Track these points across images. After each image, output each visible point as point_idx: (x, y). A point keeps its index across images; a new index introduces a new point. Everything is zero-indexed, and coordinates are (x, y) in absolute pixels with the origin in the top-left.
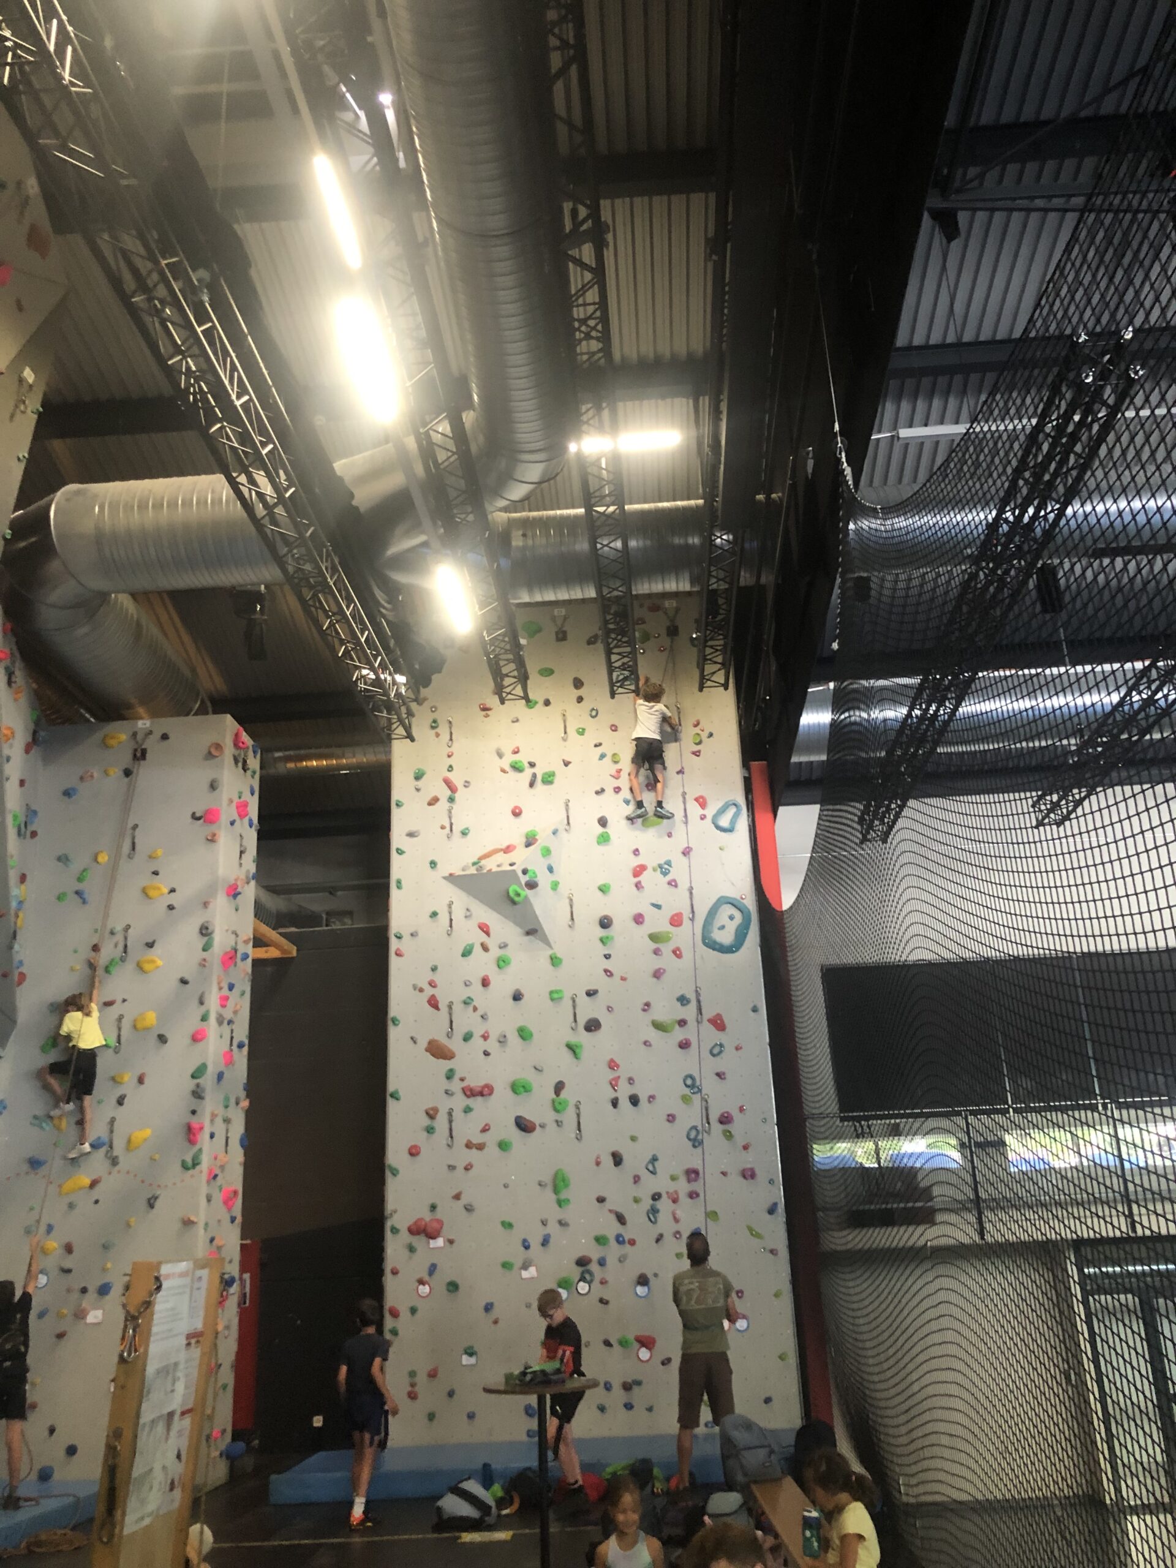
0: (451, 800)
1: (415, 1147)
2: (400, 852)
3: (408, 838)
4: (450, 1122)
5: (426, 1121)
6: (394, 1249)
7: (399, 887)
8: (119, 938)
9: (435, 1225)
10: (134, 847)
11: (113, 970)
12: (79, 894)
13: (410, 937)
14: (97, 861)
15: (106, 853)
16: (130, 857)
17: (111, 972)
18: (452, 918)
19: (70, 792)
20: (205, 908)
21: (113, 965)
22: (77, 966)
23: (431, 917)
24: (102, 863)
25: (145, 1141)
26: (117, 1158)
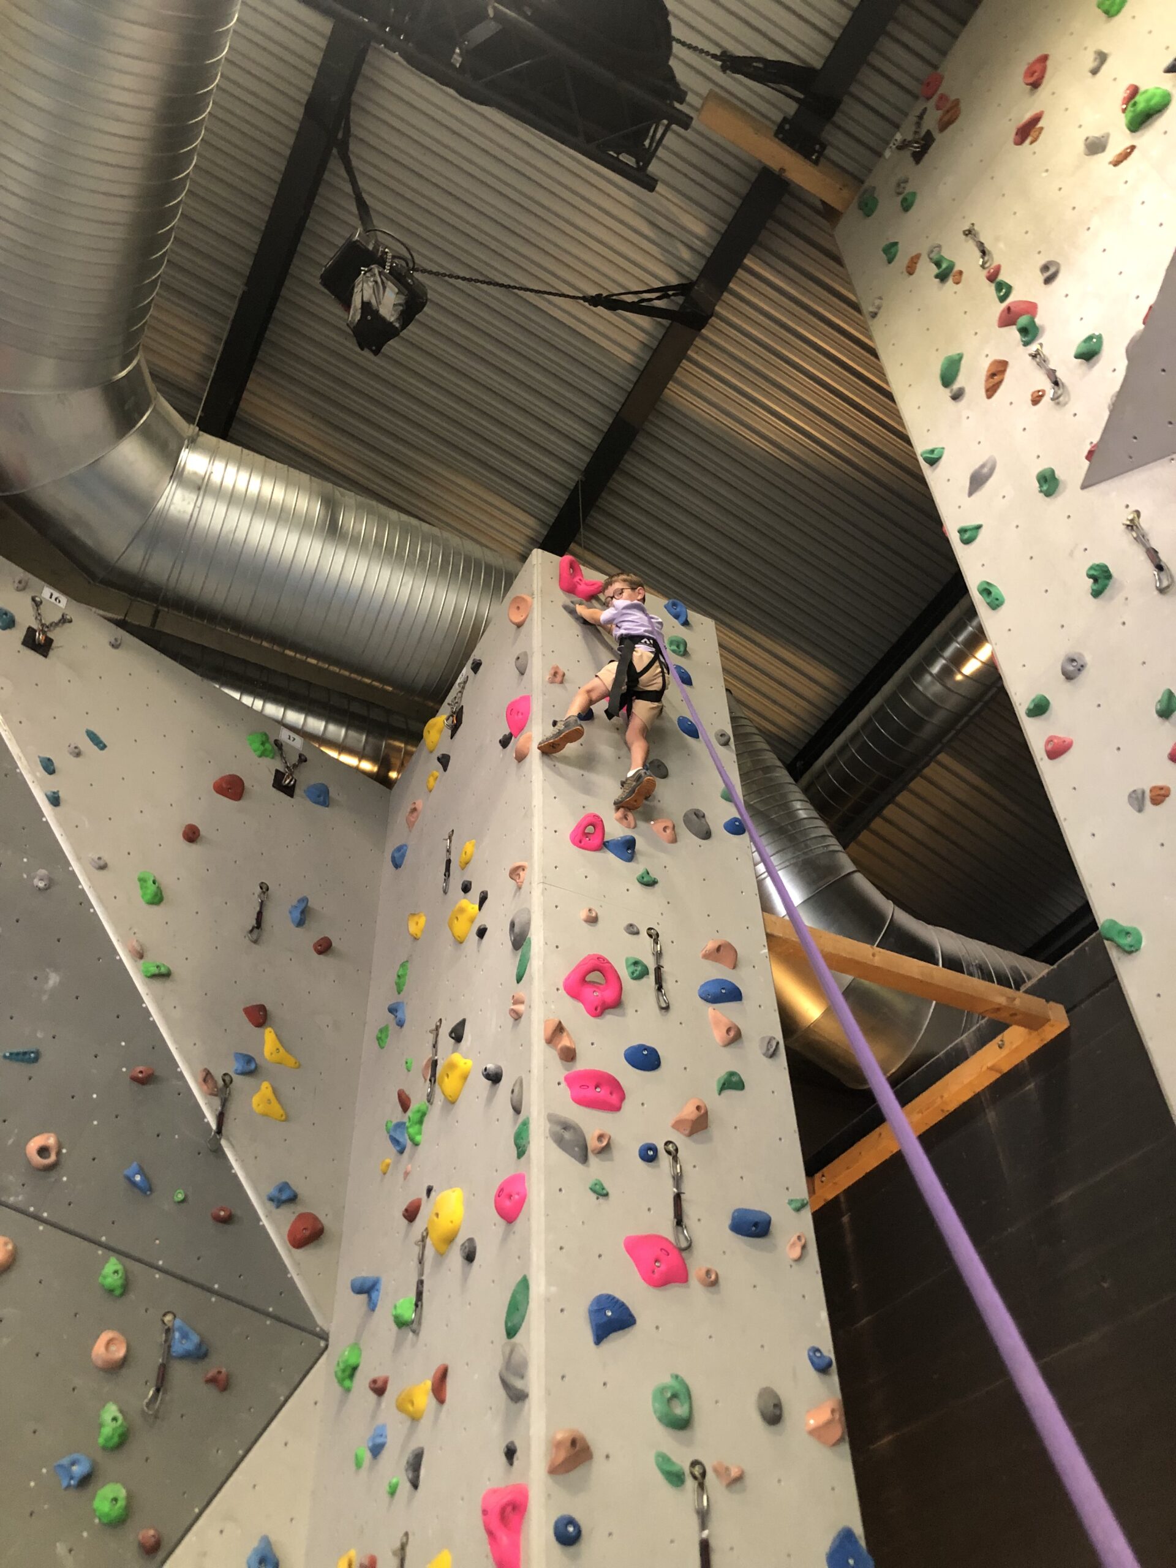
0: (1029, 333)
2: (969, 535)
3: (978, 495)
7: (996, 604)
10: (448, 869)
11: (420, 1133)
12: (392, 1010)
13: (1068, 685)
14: (412, 935)
15: (422, 914)
16: (445, 892)
17: (418, 1138)
18: (1155, 544)
19: (396, 855)
20: (519, 888)
21: (420, 1122)
22: (388, 1161)
23: (1096, 594)
24: (419, 935)
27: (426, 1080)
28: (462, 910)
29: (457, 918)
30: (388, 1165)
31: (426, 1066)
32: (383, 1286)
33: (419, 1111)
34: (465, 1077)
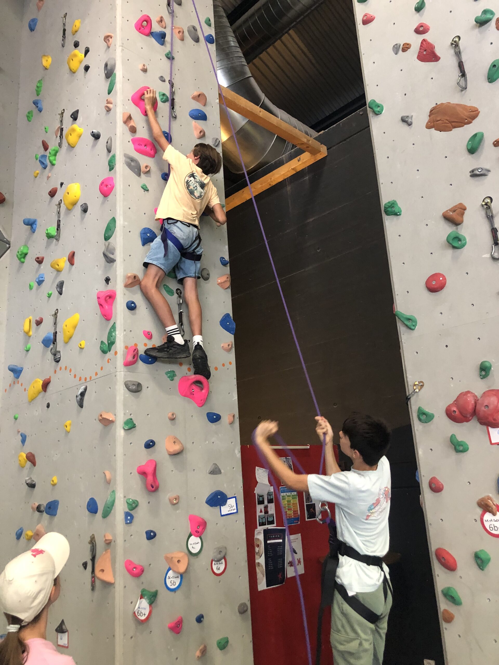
1: (435, 276)
4: (491, 219)
5: (449, 232)
6: (428, 449)
10: (64, 34)
11: (55, 160)
12: (35, 103)
14: (43, 66)
15: (50, 57)
16: (63, 46)
17: (54, 162)
19: (31, 23)
20: (109, 47)
21: (55, 155)
22: (37, 172)
24: (48, 67)
25: (75, 327)
26: (59, 352)
27: (57, 137)
28: (75, 56)
29: (72, 60)
30: (38, 174)
31: (58, 130)
32: (38, 223)
33: (54, 150)
34: (80, 136)
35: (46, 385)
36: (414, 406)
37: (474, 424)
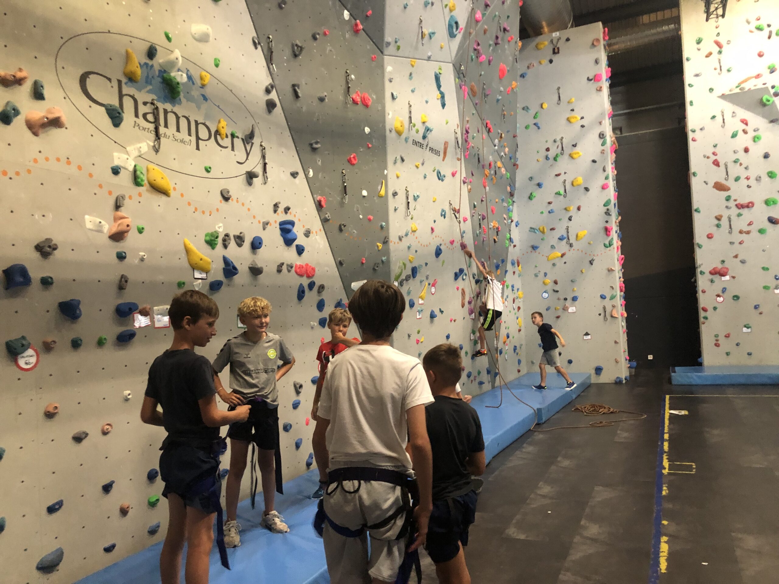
0: (720, 52)
1: (710, 234)
2: (690, 85)
3: (696, 78)
4: (730, 221)
5: (717, 222)
6: (702, 282)
7: (691, 105)
8: (559, 143)
9: (725, 270)
10: (559, 98)
13: (700, 131)
15: (546, 104)
16: (559, 105)
17: (557, 160)
18: (724, 118)
19: (524, 75)
20: (601, 124)
23: (711, 118)
24: (545, 108)
25: (585, 235)
26: (572, 243)
27: (558, 148)
28: (576, 118)
29: (573, 118)
30: (540, 160)
32: (544, 185)
33: (557, 155)
34: (579, 156)
35: (563, 255)
36: (699, 270)
37: (718, 276)
